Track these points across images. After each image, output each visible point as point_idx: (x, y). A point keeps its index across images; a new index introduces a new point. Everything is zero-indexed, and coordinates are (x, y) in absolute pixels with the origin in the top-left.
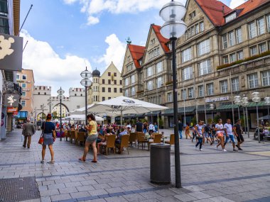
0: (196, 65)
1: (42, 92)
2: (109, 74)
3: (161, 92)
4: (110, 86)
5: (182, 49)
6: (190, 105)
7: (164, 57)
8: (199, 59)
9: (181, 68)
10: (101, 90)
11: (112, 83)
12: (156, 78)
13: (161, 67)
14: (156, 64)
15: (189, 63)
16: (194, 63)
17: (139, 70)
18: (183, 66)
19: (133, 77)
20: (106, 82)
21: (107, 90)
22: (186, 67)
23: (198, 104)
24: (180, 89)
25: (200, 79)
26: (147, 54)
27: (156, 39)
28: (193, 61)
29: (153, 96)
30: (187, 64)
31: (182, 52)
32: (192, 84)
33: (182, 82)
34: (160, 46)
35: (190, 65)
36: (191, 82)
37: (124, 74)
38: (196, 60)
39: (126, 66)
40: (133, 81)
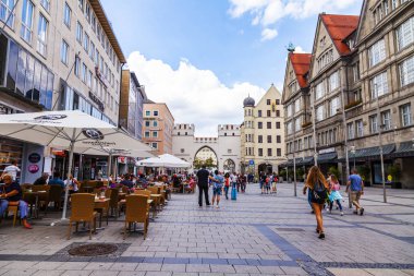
0: (394, 67)
1: (183, 132)
2: (269, 102)
3: (336, 122)
4: (269, 120)
5: (369, 44)
6: (385, 143)
7: (341, 63)
8: (399, 56)
9: (368, 77)
10: (256, 125)
11: (273, 114)
12: (329, 100)
13: (335, 82)
14: (328, 77)
15: (382, 66)
16: (391, 65)
17: (306, 91)
18: (370, 73)
19: (297, 102)
20: (264, 114)
21: (265, 125)
22: (377, 74)
23: (400, 140)
24: (367, 115)
25: (403, 94)
26: (316, 63)
27: (328, 37)
28: (388, 61)
29: (325, 130)
30: (378, 68)
31: (368, 48)
32: (386, 104)
33: (370, 102)
34: (334, 47)
35: (384, 70)
36: (386, 100)
37: (286, 99)
38: (393, 58)
39: (288, 86)
40: (298, 109)
